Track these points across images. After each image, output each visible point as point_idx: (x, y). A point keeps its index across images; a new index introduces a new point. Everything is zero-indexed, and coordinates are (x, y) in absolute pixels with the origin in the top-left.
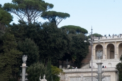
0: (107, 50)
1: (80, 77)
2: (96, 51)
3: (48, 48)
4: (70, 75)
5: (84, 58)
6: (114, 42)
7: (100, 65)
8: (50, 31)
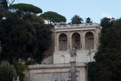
0: (72, 40)
1: (46, 73)
2: (59, 40)
3: (11, 42)
4: (35, 71)
5: (47, 49)
6: (80, 31)
7: (73, 64)
8: (13, 23)
